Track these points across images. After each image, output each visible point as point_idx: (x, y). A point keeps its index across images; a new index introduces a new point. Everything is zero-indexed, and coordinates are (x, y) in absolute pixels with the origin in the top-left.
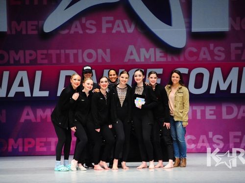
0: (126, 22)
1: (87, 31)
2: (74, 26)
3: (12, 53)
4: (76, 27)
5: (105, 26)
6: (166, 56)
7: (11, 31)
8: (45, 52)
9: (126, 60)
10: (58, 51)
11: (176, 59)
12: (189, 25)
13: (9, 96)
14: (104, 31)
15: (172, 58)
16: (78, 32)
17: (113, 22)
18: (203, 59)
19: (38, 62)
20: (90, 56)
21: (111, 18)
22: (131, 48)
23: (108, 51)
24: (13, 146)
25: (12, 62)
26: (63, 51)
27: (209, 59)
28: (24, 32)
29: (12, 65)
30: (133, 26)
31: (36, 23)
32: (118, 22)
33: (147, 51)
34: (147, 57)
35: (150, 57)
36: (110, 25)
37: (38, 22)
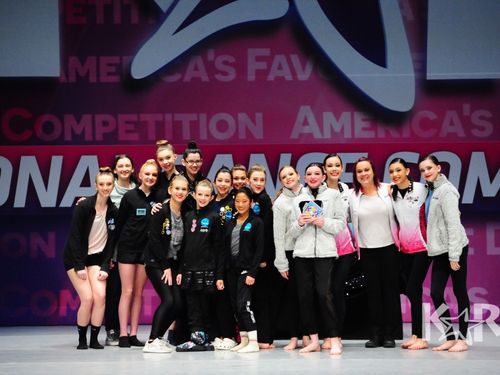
0: (295, 59)
1: (219, 77)
2: (191, 66)
3: (69, 119)
4: (196, 69)
5: (253, 67)
6: (373, 127)
7: (67, 76)
8: (134, 117)
9: (294, 135)
10: (159, 117)
11: (394, 134)
12: (421, 66)
13: (61, 205)
14: (251, 77)
15: (387, 132)
16: (199, 79)
17: (269, 60)
18: (449, 134)
19: (120, 138)
20: (222, 126)
21: (266, 52)
22: (305, 111)
23: (259, 116)
24: (68, 306)
25: (68, 137)
26: (168, 117)
27: (461, 134)
28: (93, 79)
29: (68, 143)
30: (309, 68)
31: (116, 60)
32: (280, 59)
33: (337, 116)
34: (337, 129)
35: (342, 129)
36: (263, 66)
37: (121, 59)
